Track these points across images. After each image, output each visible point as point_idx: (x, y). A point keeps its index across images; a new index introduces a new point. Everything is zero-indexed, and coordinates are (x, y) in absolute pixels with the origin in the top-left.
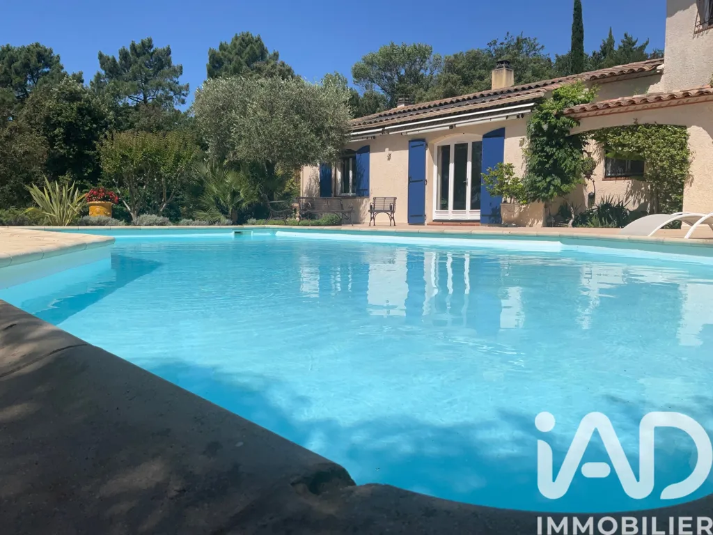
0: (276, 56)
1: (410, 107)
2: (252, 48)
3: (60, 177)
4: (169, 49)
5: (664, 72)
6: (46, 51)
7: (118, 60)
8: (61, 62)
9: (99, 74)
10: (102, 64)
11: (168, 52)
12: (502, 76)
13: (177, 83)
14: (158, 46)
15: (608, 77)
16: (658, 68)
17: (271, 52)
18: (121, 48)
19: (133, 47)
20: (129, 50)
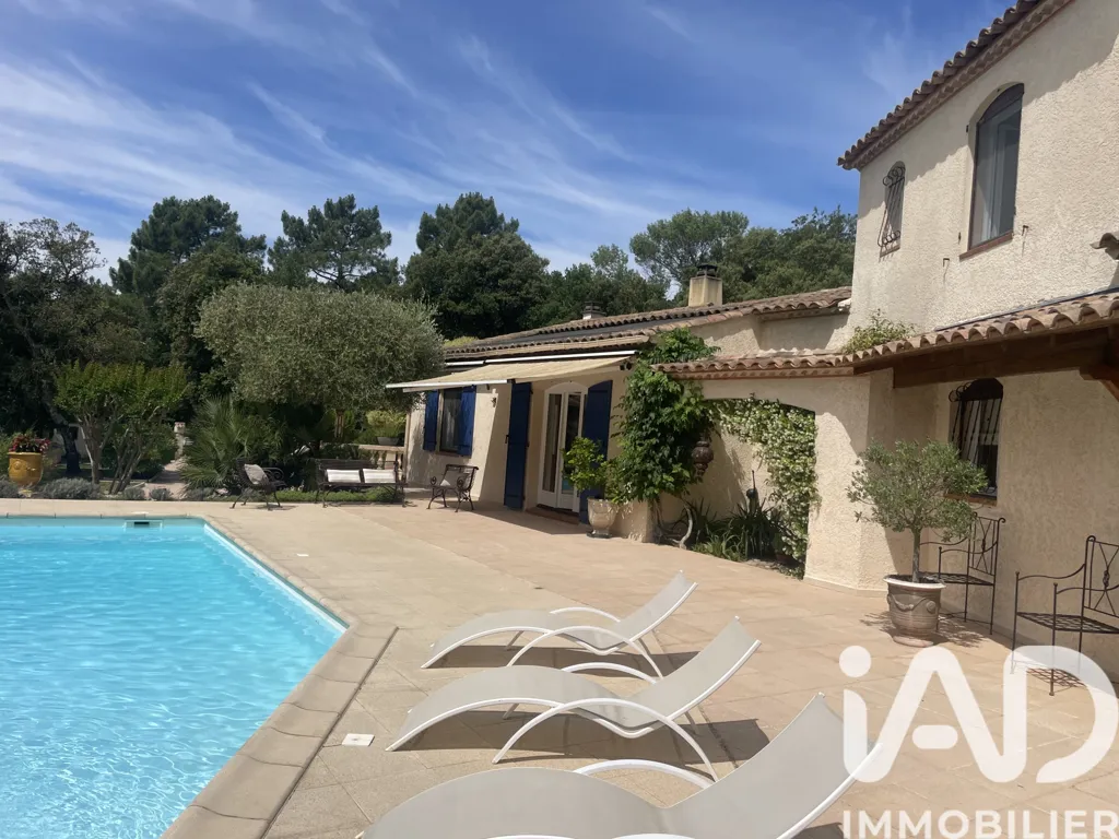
0: (515, 225)
1: (603, 320)
2: (478, 215)
3: (203, 374)
4: (376, 209)
5: (851, 310)
6: (219, 206)
7: (306, 223)
8: (238, 223)
9: (279, 239)
10: (286, 227)
11: (375, 213)
12: (701, 288)
13: (384, 256)
14: (362, 205)
15: (772, 313)
16: (842, 304)
17: (508, 220)
18: (311, 208)
19: (329, 205)
20: (323, 212)
